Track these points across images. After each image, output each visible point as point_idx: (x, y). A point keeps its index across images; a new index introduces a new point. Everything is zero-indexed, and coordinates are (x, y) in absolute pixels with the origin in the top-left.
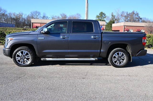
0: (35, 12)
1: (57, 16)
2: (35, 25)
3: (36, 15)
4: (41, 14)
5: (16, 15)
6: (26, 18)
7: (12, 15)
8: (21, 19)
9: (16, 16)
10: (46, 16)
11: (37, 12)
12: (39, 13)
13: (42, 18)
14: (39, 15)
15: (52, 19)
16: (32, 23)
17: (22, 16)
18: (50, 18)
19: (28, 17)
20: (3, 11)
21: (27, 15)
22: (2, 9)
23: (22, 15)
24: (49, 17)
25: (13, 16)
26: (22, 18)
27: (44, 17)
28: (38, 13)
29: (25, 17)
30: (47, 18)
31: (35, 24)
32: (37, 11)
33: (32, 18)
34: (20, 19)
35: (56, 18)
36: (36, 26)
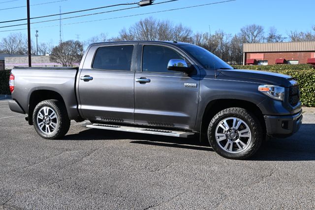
0: (250, 28)
1: (305, 32)
2: (251, 58)
3: (253, 34)
4: (264, 31)
5: (209, 38)
6: (230, 43)
7: (202, 38)
8: (219, 46)
9: (210, 41)
10: (277, 34)
11: (255, 27)
12: (260, 30)
13: (266, 41)
14: (258, 33)
15: (291, 40)
16: (246, 53)
17: (221, 39)
18: (285, 38)
19: (235, 40)
20: (184, 32)
21: (233, 35)
22: (183, 27)
23: (221, 36)
24: (282, 36)
25: (203, 41)
26: (222, 43)
27: (271, 38)
28: (257, 30)
29: (228, 41)
30: (278, 40)
31: (251, 54)
32: (255, 25)
33: (244, 42)
34: (217, 46)
35: (301, 37)
36: (255, 60)
